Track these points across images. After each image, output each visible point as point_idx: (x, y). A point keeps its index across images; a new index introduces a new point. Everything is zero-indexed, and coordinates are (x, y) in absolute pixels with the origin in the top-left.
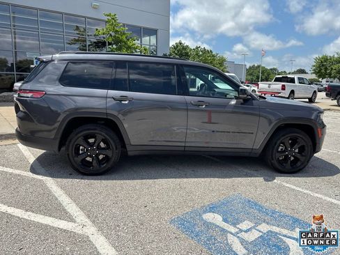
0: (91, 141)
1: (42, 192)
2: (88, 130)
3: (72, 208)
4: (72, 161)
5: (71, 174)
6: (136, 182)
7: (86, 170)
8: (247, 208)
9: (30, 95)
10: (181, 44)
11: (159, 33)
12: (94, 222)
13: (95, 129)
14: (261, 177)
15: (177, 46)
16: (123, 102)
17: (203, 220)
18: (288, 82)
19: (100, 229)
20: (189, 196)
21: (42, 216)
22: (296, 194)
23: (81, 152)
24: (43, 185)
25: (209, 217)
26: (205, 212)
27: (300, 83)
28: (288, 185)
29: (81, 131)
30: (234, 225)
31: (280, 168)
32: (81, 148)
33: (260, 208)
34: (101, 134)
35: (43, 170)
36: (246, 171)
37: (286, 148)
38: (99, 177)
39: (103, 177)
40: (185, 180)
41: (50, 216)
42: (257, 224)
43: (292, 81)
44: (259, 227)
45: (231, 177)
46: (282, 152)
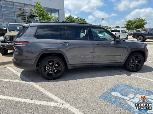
0: (51, 64)
1: (33, 90)
2: (50, 58)
3: (52, 96)
4: (43, 74)
5: (42, 80)
6: (74, 81)
7: (49, 77)
8: (127, 88)
9: (21, 43)
10: (71, 16)
11: (60, 11)
12: (66, 101)
13: (54, 58)
14: (125, 74)
15: (69, 17)
16: (66, 45)
17: (112, 95)
18: (117, 32)
19: (71, 104)
20: (100, 85)
21: (40, 101)
22: (143, 80)
23: (46, 69)
24: (31, 86)
25: (114, 94)
26: (111, 92)
27: (122, 32)
28: (137, 77)
29: (47, 60)
30: (127, 96)
31: (132, 70)
32: (47, 67)
33: (133, 88)
34: (56, 60)
35: (27, 79)
36: (117, 72)
37: (134, 61)
38: (56, 80)
39: (58, 80)
40: (95, 78)
41: (44, 101)
42: (135, 95)
43: (119, 31)
44: (137, 96)
45: (113, 75)
46: (132, 63)
